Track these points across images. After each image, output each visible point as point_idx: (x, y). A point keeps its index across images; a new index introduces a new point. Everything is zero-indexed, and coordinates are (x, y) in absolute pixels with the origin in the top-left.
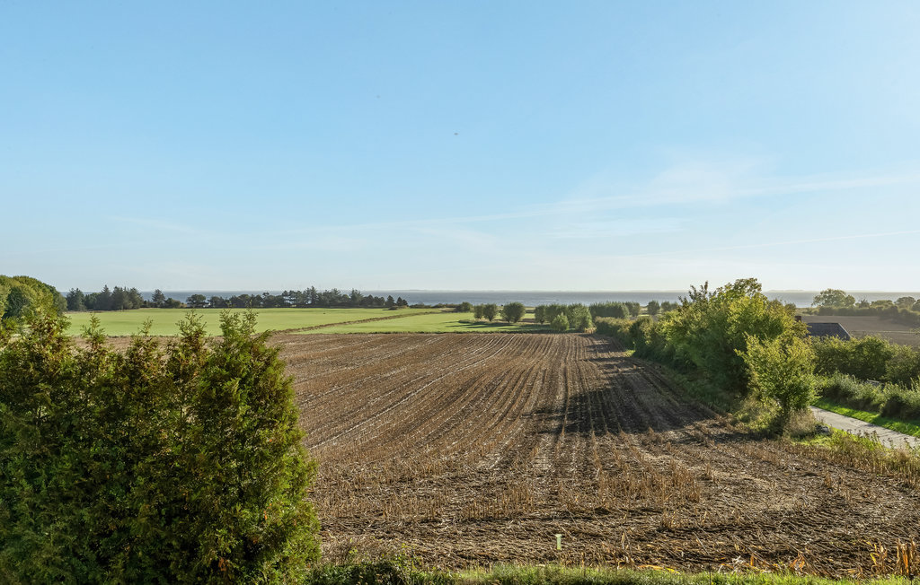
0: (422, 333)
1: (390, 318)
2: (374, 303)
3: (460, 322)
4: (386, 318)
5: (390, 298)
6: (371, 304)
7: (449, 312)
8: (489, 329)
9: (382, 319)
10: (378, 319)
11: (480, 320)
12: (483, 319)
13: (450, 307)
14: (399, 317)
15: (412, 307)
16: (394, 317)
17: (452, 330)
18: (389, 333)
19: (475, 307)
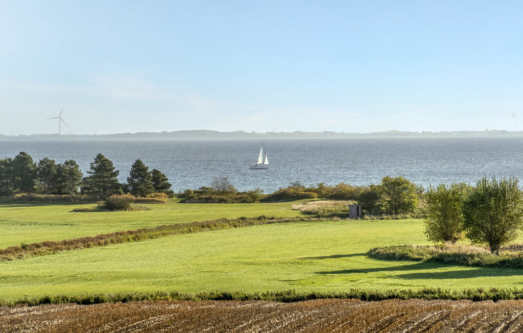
0: (226, 297)
1: (100, 241)
2: (38, 184)
3: (374, 255)
4: (86, 242)
5: (103, 166)
6: (27, 186)
7: (332, 216)
8: (486, 283)
9: (69, 245)
10: (53, 247)
11: (451, 248)
12: (464, 245)
13: (338, 195)
14: (136, 236)
15: (186, 198)
16: (118, 238)
17: (341, 285)
18: (98, 301)
19: (432, 198)
